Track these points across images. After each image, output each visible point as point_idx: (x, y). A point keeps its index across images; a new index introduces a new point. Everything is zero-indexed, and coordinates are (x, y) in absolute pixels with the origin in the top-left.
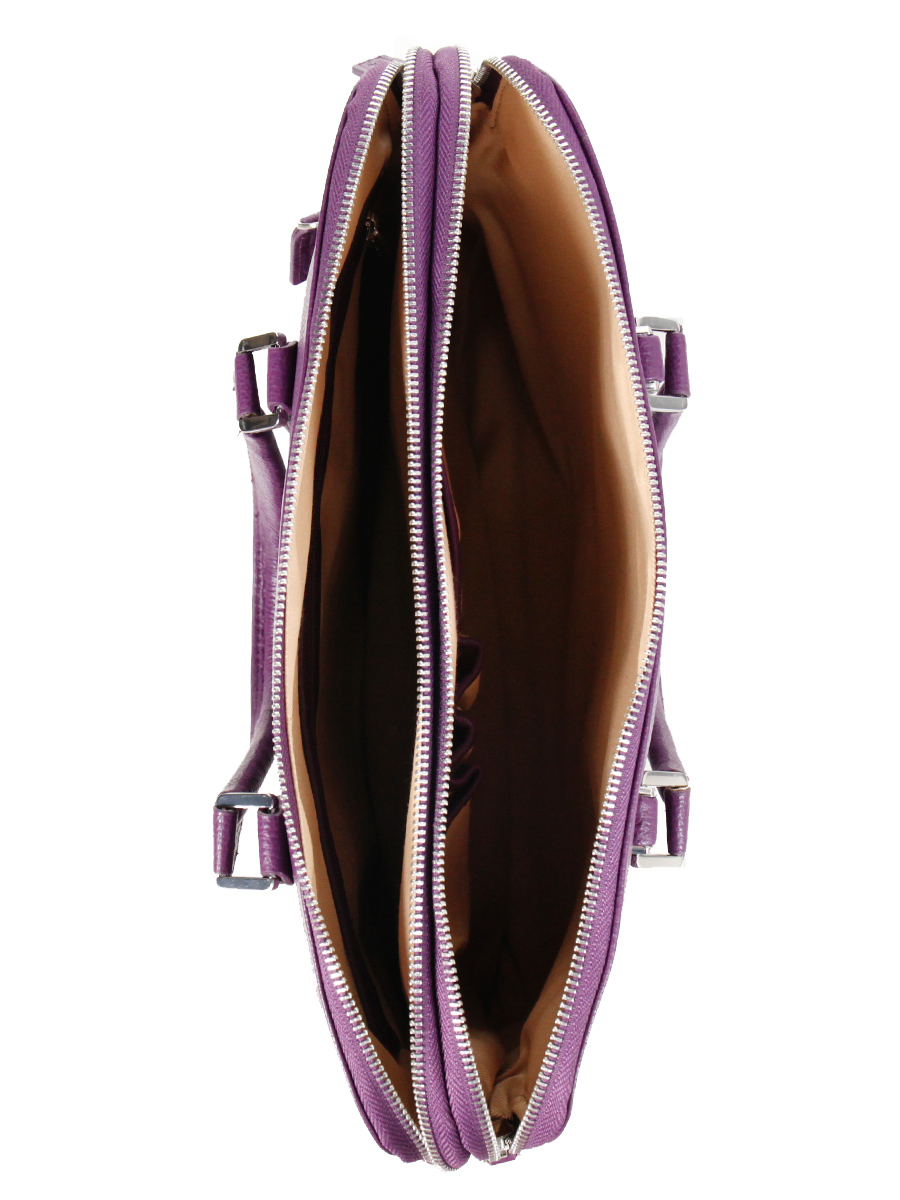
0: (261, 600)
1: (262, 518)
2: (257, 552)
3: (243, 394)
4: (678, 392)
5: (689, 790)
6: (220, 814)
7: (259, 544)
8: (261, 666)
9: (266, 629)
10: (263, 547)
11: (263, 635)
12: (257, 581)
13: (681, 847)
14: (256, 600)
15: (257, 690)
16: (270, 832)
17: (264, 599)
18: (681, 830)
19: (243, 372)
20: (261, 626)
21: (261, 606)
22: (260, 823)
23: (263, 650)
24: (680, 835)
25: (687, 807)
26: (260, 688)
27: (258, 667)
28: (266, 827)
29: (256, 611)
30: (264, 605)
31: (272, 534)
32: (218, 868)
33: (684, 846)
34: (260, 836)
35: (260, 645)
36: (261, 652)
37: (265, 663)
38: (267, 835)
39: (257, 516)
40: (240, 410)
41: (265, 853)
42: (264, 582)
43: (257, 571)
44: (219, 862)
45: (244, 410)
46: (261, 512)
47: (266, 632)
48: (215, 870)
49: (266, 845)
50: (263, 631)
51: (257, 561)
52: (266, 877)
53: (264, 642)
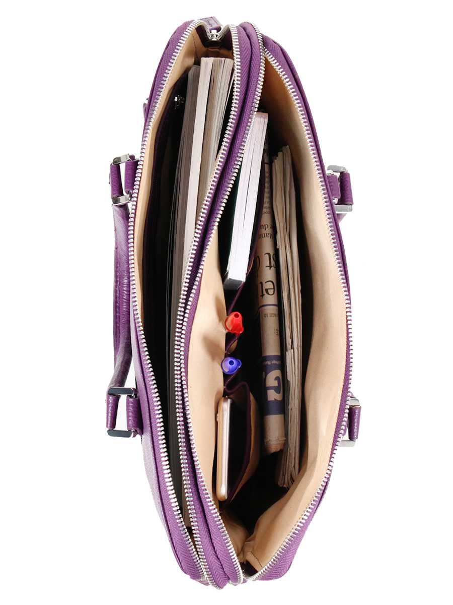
0: (118, 292)
1: (119, 250)
2: (116, 267)
3: (115, 185)
4: (347, 203)
5: (360, 407)
6: (111, 398)
7: (117, 263)
8: (118, 325)
9: (121, 306)
10: (119, 264)
11: (119, 309)
12: (116, 282)
13: (356, 437)
14: (115, 292)
15: (116, 337)
16: (133, 407)
17: (119, 291)
18: (356, 428)
19: (115, 174)
20: (118, 305)
21: (118, 295)
22: (128, 403)
23: (119, 317)
24: (355, 430)
25: (359, 416)
26: (118, 336)
27: (116, 326)
28: (131, 405)
29: (116, 297)
30: (119, 294)
31: (124, 258)
32: (109, 425)
33: (357, 436)
34: (128, 409)
35: (118, 314)
36: (118, 318)
37: (120, 323)
38: (132, 409)
39: (116, 248)
40: (113, 194)
41: (130, 418)
42: (120, 282)
43: (116, 277)
44: (109, 422)
45: (115, 194)
46: (119, 246)
47: (120, 308)
48: (107, 427)
49: (130, 414)
50: (119, 307)
51: (116, 272)
52: (130, 431)
53: (119, 313)
